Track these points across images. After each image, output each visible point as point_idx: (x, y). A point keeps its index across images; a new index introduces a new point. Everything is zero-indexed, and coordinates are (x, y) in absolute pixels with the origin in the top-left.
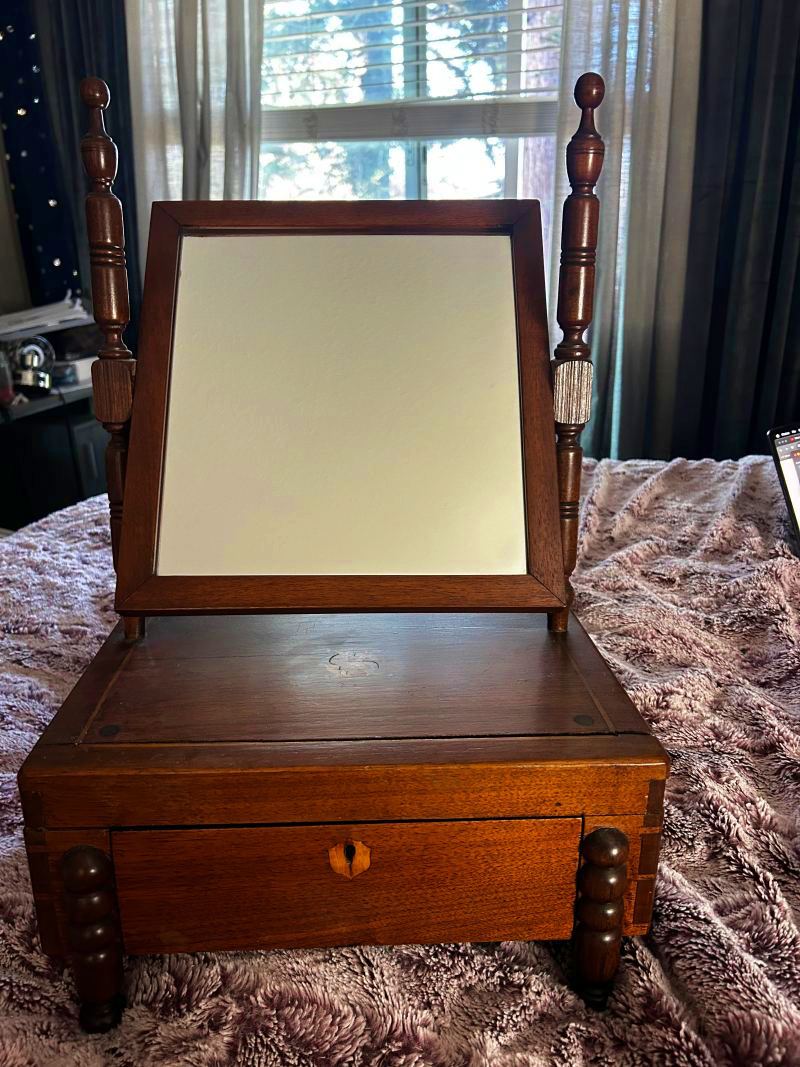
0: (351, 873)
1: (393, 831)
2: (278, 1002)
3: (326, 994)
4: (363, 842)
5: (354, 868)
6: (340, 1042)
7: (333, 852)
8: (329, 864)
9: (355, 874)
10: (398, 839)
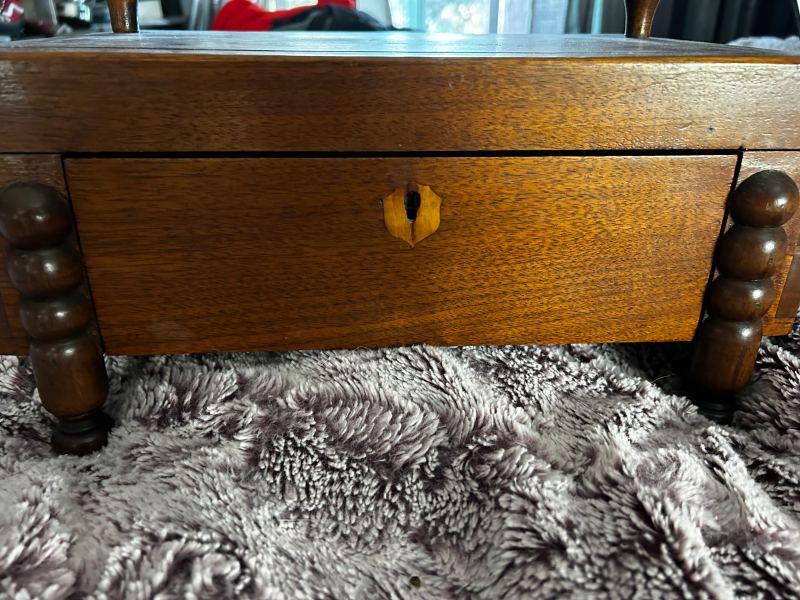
0: (414, 237)
1: (475, 169)
2: (314, 405)
3: (381, 391)
4: (431, 188)
5: (417, 229)
6: (405, 442)
7: (389, 203)
8: (383, 221)
9: (420, 238)
10: (480, 182)
